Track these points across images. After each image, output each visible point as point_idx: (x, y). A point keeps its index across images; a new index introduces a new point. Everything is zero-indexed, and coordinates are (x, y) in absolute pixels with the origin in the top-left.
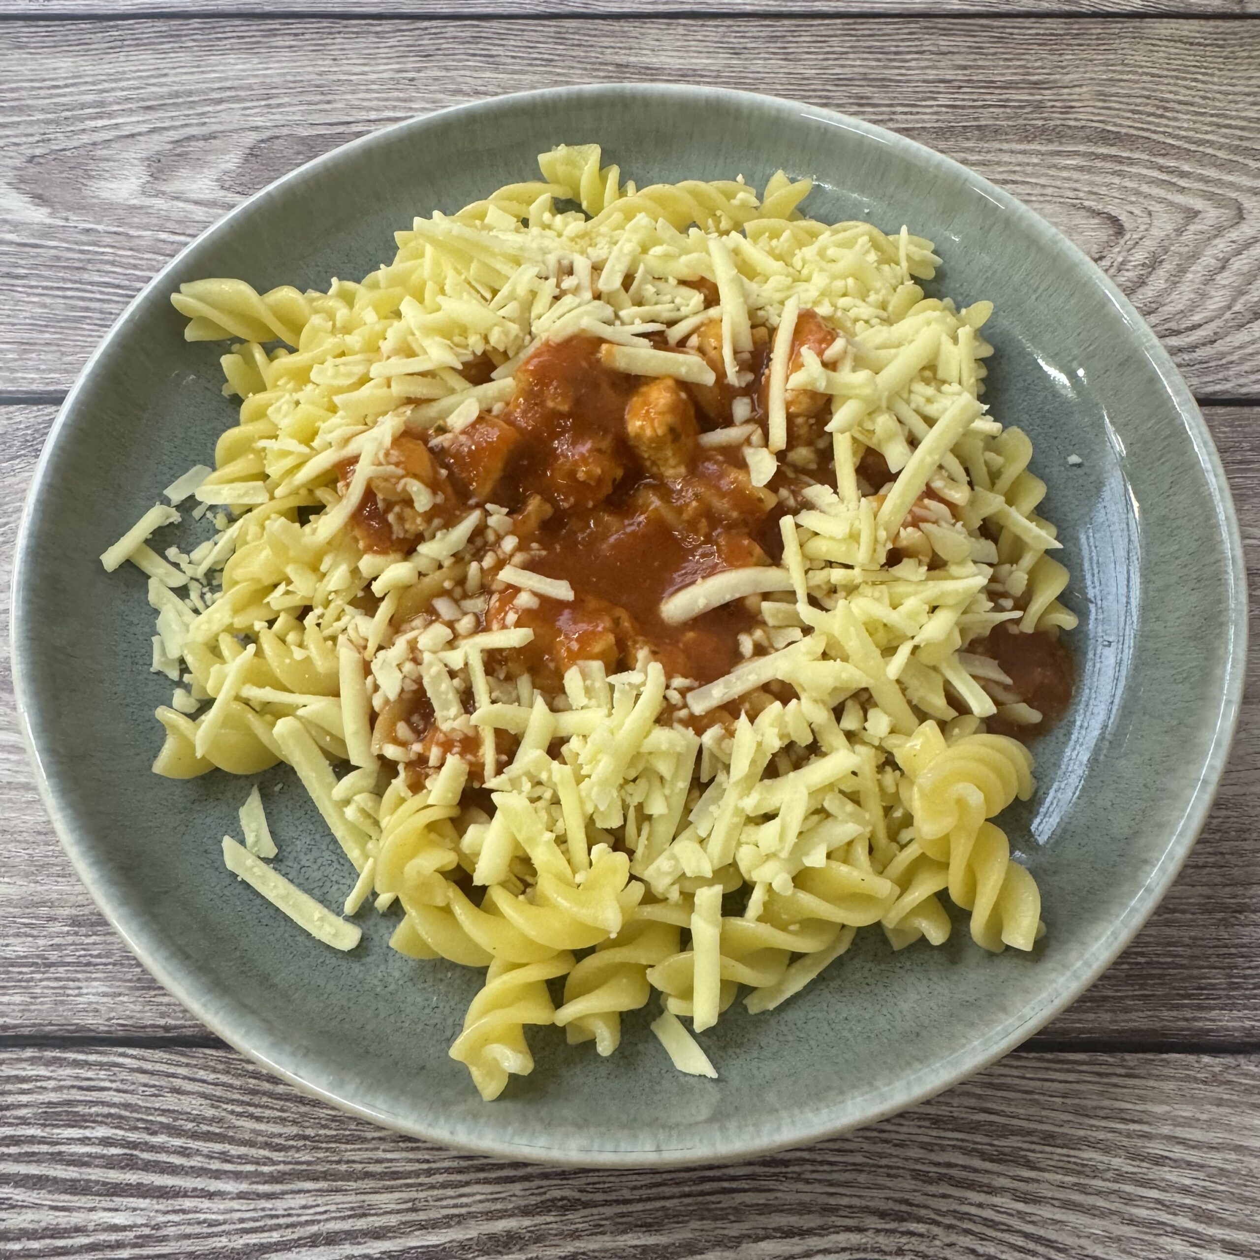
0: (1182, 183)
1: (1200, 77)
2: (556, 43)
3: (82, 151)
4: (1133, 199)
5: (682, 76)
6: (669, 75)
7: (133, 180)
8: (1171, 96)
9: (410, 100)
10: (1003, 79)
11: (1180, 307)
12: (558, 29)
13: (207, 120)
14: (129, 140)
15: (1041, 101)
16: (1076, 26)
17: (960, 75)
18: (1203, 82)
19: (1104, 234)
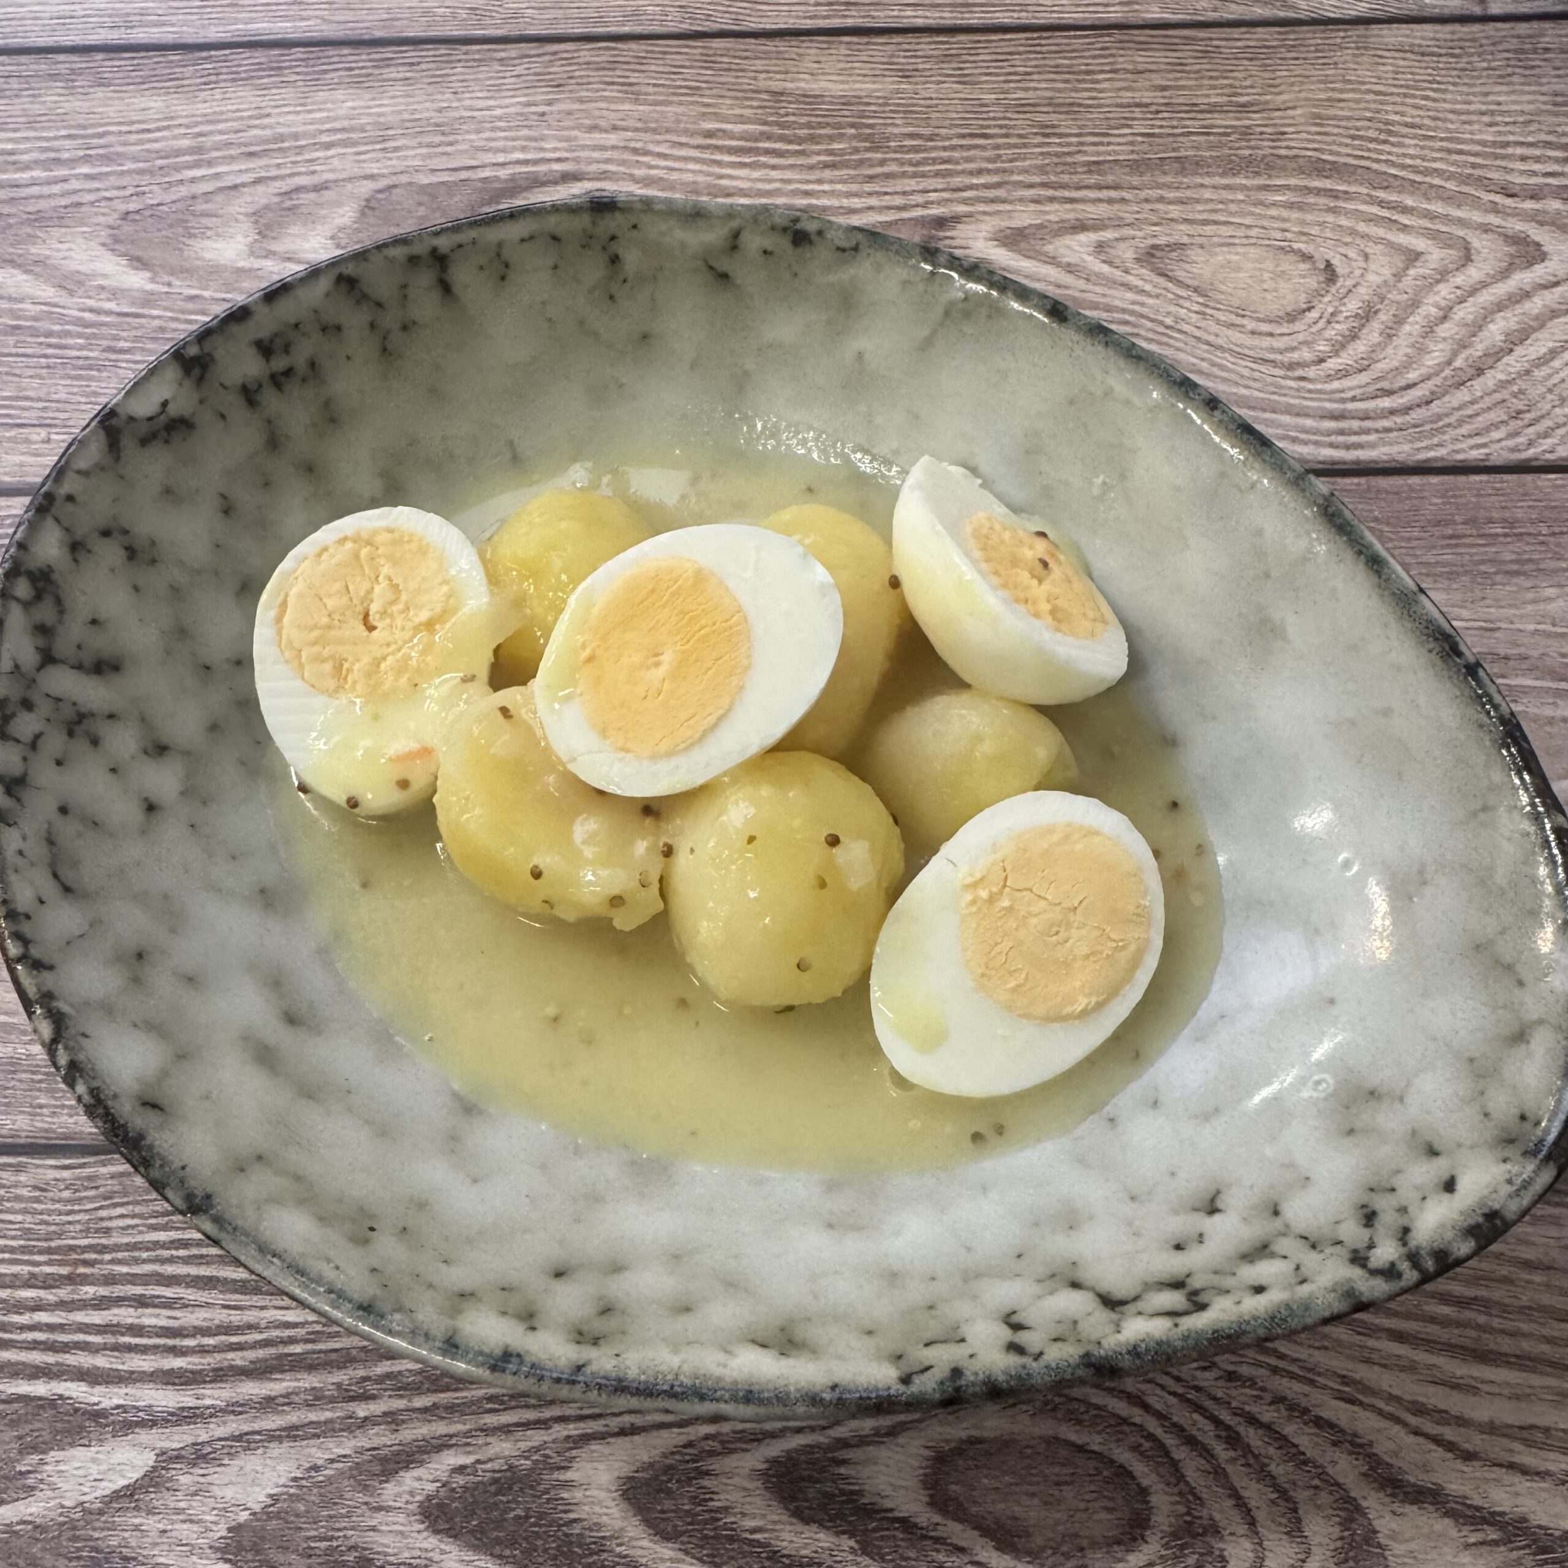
0: (1405, 220)
1: (1431, 94)
2: (702, 68)
3: (179, 206)
4: (1348, 239)
5: (844, 104)
6: (831, 103)
7: (240, 238)
8: (1397, 118)
9: (542, 138)
10: (1206, 101)
11: (1396, 364)
12: (705, 51)
13: (318, 168)
14: (232, 193)
15: (1248, 127)
16: (1293, 35)
17: (1159, 98)
18: (1435, 100)
19: (1313, 282)
